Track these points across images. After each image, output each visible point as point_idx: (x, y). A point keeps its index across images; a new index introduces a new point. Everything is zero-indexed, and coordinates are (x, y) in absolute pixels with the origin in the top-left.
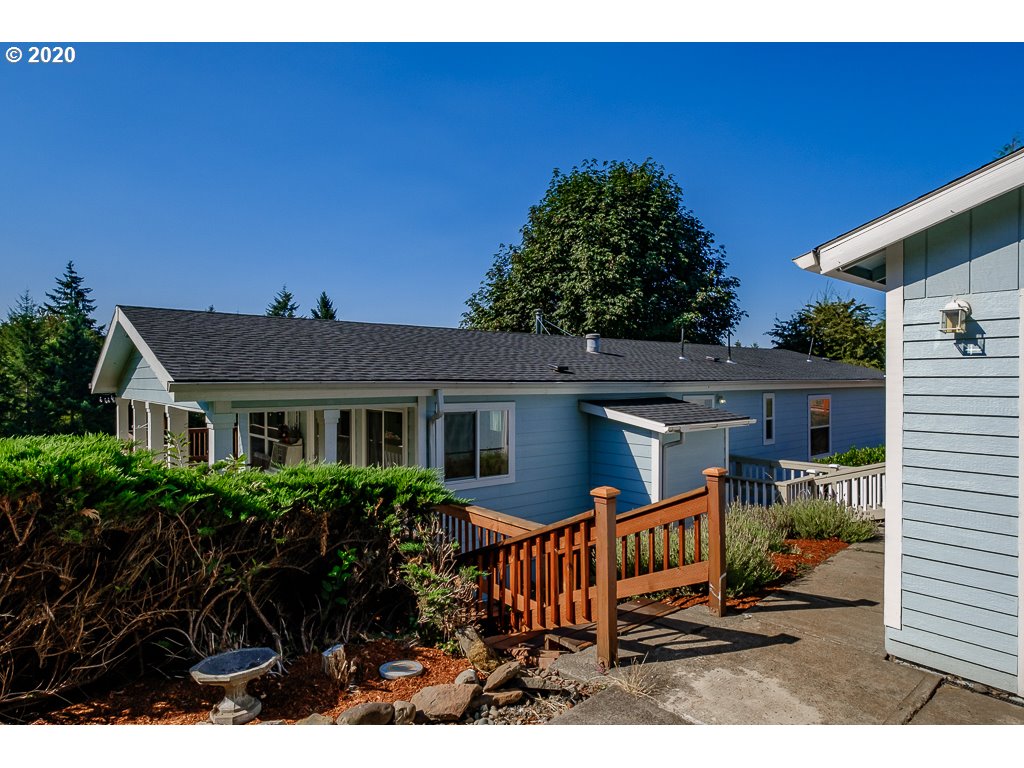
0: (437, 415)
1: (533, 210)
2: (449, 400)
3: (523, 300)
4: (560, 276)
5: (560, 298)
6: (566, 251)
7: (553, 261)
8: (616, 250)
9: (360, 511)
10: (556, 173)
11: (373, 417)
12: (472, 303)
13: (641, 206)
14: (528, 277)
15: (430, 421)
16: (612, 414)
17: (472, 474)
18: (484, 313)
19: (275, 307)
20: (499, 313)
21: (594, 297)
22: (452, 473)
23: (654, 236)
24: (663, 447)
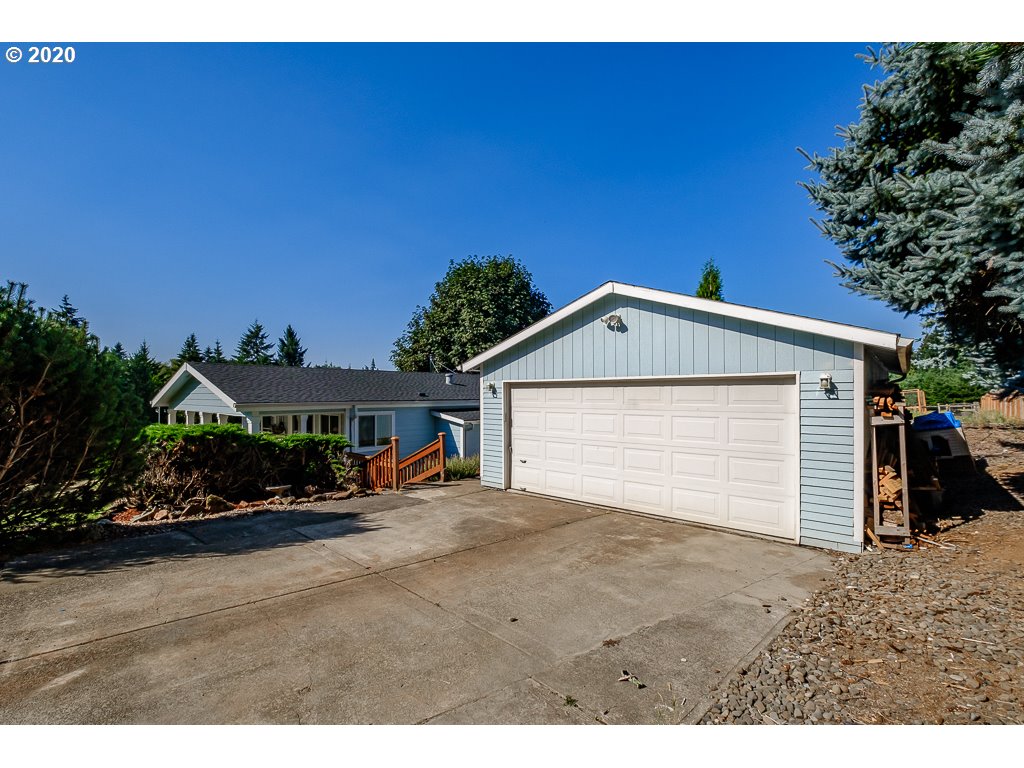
0: (355, 417)
1: (438, 285)
2: (360, 410)
3: (430, 344)
4: (453, 330)
5: (454, 343)
6: (458, 312)
7: (449, 319)
8: (487, 314)
9: (318, 449)
10: (452, 263)
11: (324, 419)
12: (398, 344)
13: (503, 286)
14: (433, 330)
15: (351, 419)
16: (444, 416)
17: (373, 445)
18: (406, 352)
19: (248, 336)
20: (415, 352)
21: (473, 344)
22: (362, 444)
23: (512, 305)
24: (465, 431)
